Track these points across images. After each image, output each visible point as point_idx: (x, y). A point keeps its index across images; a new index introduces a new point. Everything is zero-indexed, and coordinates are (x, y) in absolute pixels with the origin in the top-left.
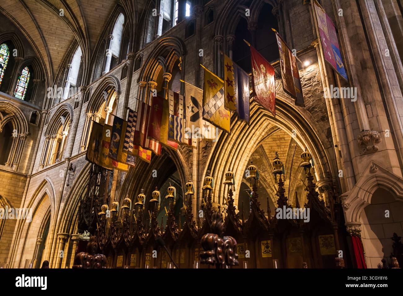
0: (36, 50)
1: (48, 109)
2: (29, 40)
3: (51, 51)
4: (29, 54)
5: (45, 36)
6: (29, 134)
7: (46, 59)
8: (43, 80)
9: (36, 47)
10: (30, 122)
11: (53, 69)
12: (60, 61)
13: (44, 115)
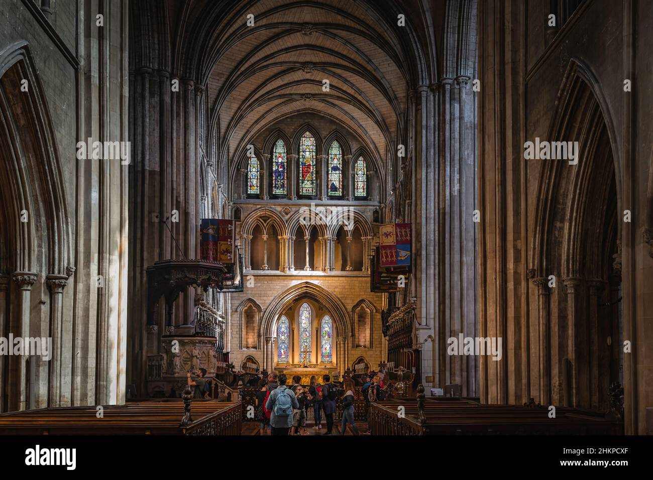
0: (360, 139)
1: (385, 202)
2: (351, 131)
3: (372, 137)
4: (354, 147)
5: (361, 123)
6: (375, 235)
7: (371, 146)
8: (375, 170)
9: (360, 136)
10: (374, 222)
11: (380, 155)
12: (384, 144)
13: (384, 209)
